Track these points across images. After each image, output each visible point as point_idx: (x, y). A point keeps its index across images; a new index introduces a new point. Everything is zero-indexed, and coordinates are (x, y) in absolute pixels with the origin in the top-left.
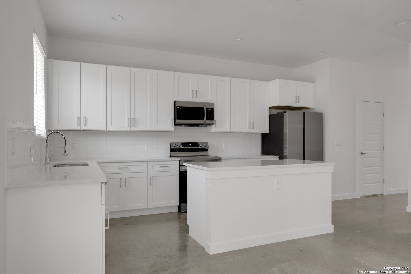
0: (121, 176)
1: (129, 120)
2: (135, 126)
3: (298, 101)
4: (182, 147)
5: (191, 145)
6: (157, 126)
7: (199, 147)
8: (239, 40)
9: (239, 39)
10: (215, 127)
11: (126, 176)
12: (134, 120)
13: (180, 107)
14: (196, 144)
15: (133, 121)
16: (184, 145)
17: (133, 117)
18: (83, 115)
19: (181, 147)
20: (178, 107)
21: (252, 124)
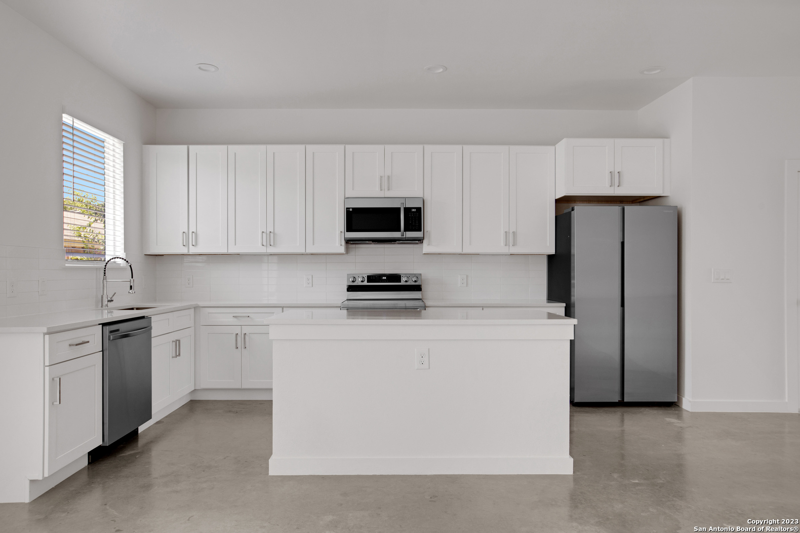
0: (237, 330)
1: (264, 235)
2: (274, 244)
3: (617, 183)
4: (368, 282)
5: (385, 278)
6: (313, 245)
7: (402, 283)
8: (440, 72)
9: (441, 70)
10: (429, 245)
11: (246, 330)
12: (272, 234)
13: (353, 208)
14: (396, 277)
15: (270, 237)
16: (371, 278)
17: (270, 229)
18: (192, 229)
19: (366, 283)
20: (349, 208)
21: (512, 237)
